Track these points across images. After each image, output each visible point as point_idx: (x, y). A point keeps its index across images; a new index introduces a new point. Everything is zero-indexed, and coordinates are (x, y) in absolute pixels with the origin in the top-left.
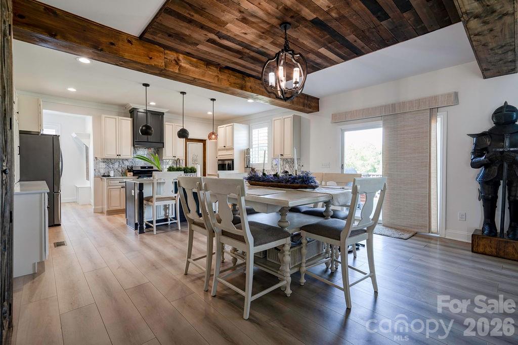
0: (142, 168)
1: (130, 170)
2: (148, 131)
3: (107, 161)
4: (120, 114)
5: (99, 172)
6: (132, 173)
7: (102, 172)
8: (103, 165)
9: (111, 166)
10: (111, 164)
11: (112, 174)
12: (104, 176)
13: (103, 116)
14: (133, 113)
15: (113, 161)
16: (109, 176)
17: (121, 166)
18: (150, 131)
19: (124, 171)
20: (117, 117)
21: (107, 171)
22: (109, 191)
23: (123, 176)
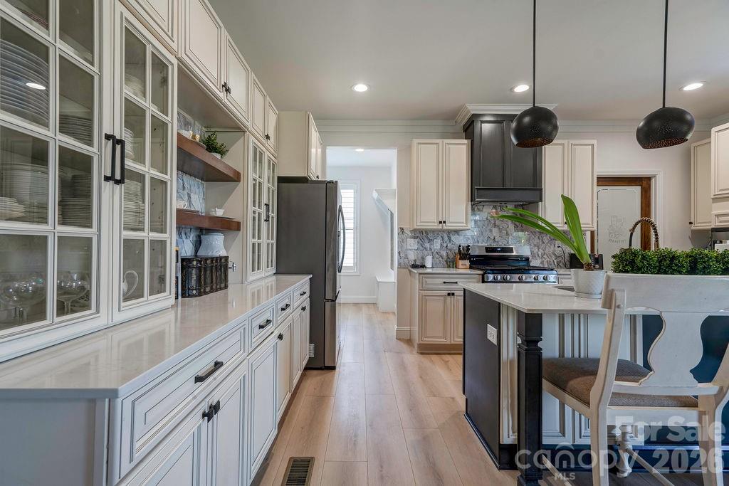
0: (488, 249)
1: (464, 254)
2: (543, 125)
3: (422, 235)
4: (444, 135)
5: (406, 257)
6: (467, 262)
7: (412, 257)
8: (412, 244)
9: (428, 245)
10: (427, 241)
11: (429, 263)
12: (414, 266)
13: (416, 141)
14: (469, 128)
15: (430, 236)
16: (423, 266)
17: (445, 245)
18: (550, 128)
19: (451, 256)
20: (439, 141)
21: (420, 256)
22: (423, 300)
23: (449, 267)
